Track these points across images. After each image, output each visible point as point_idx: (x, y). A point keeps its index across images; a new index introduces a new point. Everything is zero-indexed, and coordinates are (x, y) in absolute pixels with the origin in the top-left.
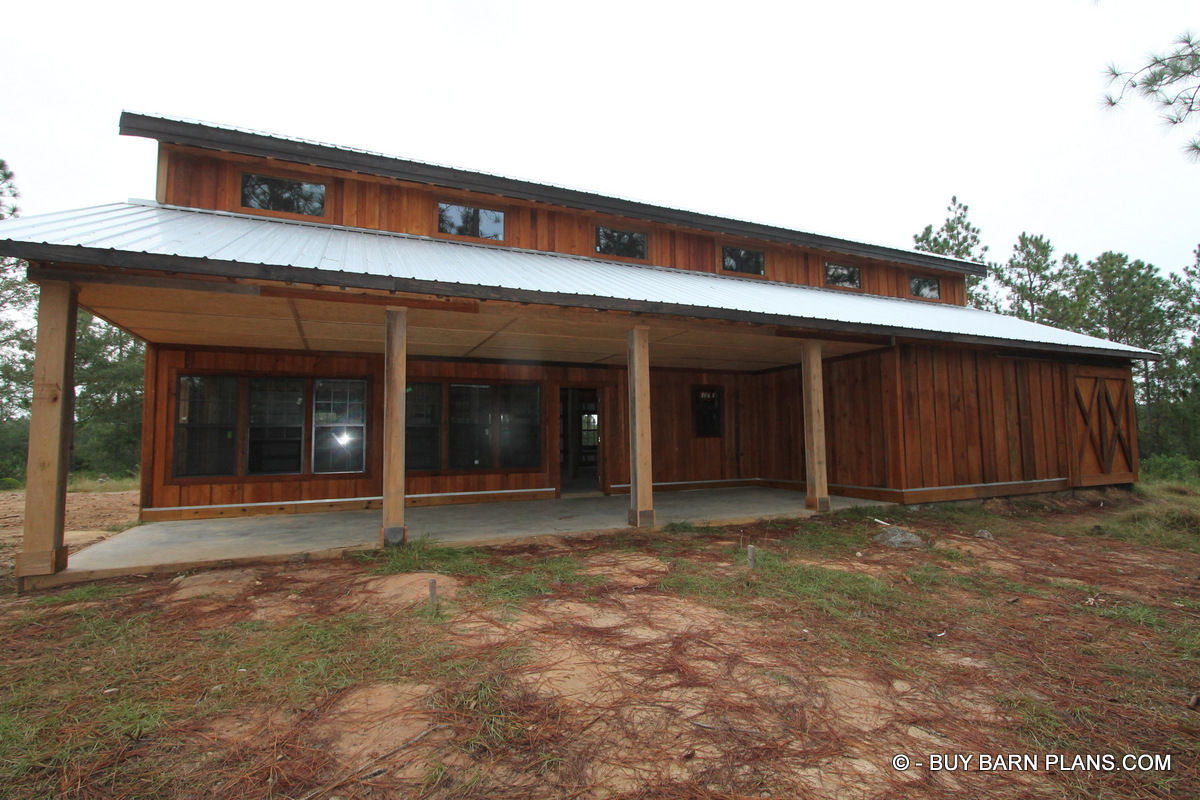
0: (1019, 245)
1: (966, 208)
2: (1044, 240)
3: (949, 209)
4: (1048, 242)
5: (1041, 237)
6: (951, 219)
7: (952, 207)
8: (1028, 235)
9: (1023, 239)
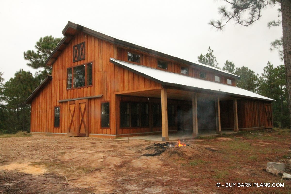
0: (226, 63)
1: (213, 51)
2: (233, 63)
3: (208, 50)
4: (234, 63)
5: (232, 62)
6: (208, 53)
7: (209, 50)
8: (228, 61)
9: (227, 62)
